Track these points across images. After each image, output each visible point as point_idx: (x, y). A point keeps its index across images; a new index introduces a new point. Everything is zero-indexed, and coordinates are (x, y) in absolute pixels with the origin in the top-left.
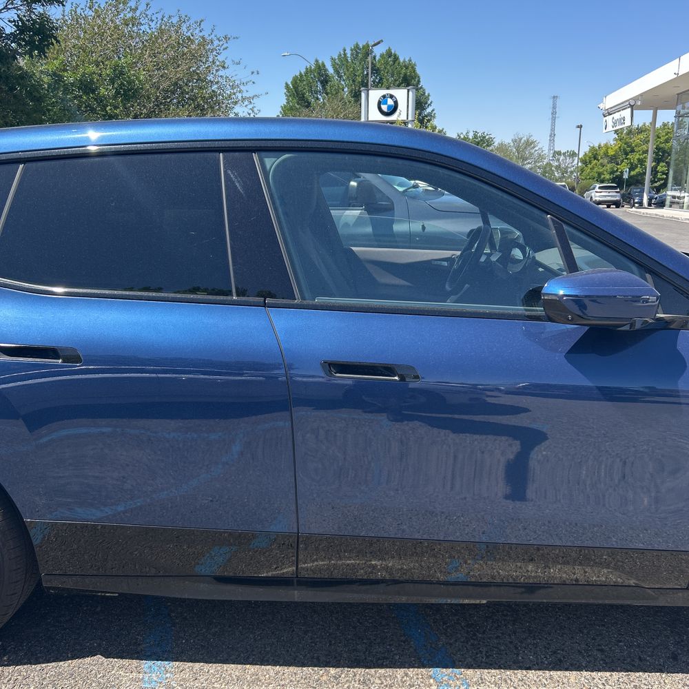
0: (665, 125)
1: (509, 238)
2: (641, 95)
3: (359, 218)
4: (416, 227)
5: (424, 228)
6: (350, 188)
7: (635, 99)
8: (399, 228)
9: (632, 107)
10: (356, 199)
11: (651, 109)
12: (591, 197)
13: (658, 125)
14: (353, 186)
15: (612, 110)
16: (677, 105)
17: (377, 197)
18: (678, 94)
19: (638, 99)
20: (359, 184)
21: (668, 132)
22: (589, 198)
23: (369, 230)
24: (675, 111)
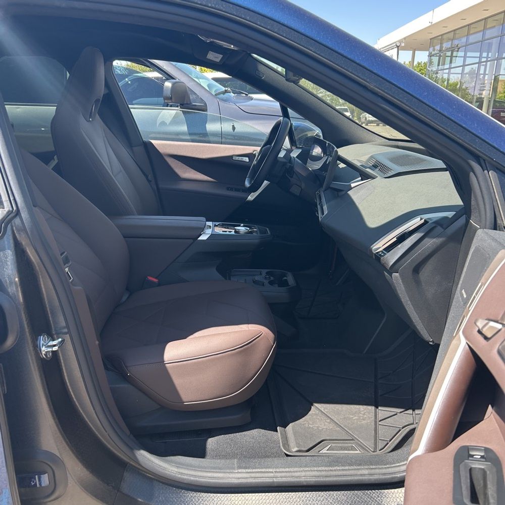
0: (419, 64)
1: (309, 135)
2: (405, 38)
3: (176, 117)
4: (227, 127)
5: (234, 128)
6: (165, 88)
7: (400, 41)
8: (211, 127)
9: (398, 47)
10: (171, 98)
11: (411, 50)
12: (366, 118)
13: (415, 63)
14: (167, 87)
15: (383, 49)
16: (430, 47)
17: (191, 98)
18: (431, 39)
19: (402, 42)
20: (174, 84)
21: (421, 69)
22: (364, 119)
23: (184, 128)
24: (428, 52)
